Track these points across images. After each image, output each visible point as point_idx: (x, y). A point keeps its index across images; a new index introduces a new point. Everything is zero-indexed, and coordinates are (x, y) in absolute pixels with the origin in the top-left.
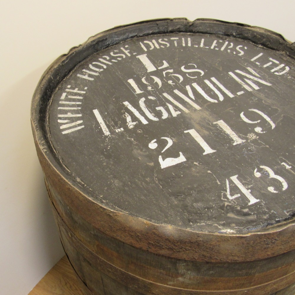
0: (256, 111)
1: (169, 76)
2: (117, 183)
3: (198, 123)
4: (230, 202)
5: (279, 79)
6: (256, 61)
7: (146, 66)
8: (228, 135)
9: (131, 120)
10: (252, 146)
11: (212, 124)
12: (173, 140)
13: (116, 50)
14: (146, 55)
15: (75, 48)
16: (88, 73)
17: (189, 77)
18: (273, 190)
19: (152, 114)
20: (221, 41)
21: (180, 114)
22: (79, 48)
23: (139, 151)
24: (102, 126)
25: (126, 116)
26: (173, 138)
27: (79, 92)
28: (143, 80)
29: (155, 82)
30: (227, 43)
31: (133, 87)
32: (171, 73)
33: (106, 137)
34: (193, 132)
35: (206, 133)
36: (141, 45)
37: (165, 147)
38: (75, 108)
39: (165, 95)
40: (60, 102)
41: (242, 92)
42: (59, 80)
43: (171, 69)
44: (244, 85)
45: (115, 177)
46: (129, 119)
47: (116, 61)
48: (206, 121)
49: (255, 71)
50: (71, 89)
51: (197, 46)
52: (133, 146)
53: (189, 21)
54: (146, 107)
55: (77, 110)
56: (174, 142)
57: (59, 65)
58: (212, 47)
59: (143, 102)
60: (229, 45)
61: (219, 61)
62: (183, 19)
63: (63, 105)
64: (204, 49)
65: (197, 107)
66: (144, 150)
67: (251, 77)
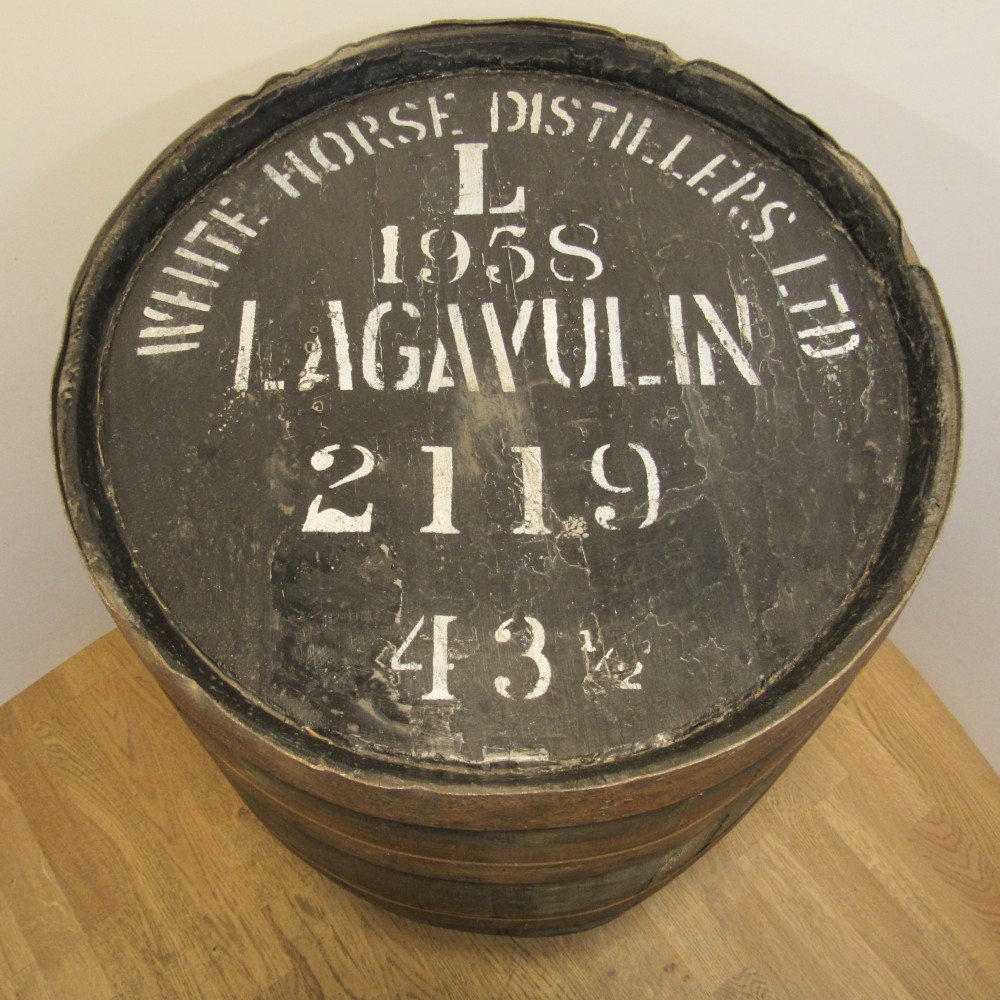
0: (645, 455)
1: (504, 247)
2: (185, 529)
3: (473, 434)
4: (387, 675)
5: (798, 369)
6: (783, 279)
7: (461, 191)
8: (521, 499)
9: (316, 365)
10: (554, 555)
11: (508, 450)
12: (376, 463)
13: (411, 102)
14: (485, 146)
15: (284, 76)
16: (295, 168)
17: (554, 271)
18: (504, 688)
19: (379, 365)
20: (736, 164)
21: (450, 388)
22: (299, 77)
23: (282, 464)
24: (240, 358)
25: (313, 348)
26: (381, 458)
27: (241, 228)
28: (425, 240)
29: (453, 256)
30: (750, 176)
31: (383, 256)
32: (514, 240)
33: (234, 393)
34: (442, 458)
35: (475, 469)
36: (491, 105)
37: (347, 475)
38: (204, 282)
39: (454, 311)
40: (179, 252)
41: (656, 380)
42: (208, 174)
43: (520, 224)
44: (682, 354)
45: (190, 514)
46: (314, 359)
47: (390, 146)
48: (498, 434)
49: (752, 317)
50: (226, 213)
51: (650, 161)
52: (277, 443)
53: (675, 60)
54: (378, 335)
55: (208, 289)
56: (375, 470)
57: (220, 128)
58: (691, 182)
59: (381, 315)
60: (751, 187)
61: (676, 241)
62: (657, 44)
63: (181, 264)
64: (664, 177)
65: (507, 380)
66: (295, 465)
67: (723, 334)
